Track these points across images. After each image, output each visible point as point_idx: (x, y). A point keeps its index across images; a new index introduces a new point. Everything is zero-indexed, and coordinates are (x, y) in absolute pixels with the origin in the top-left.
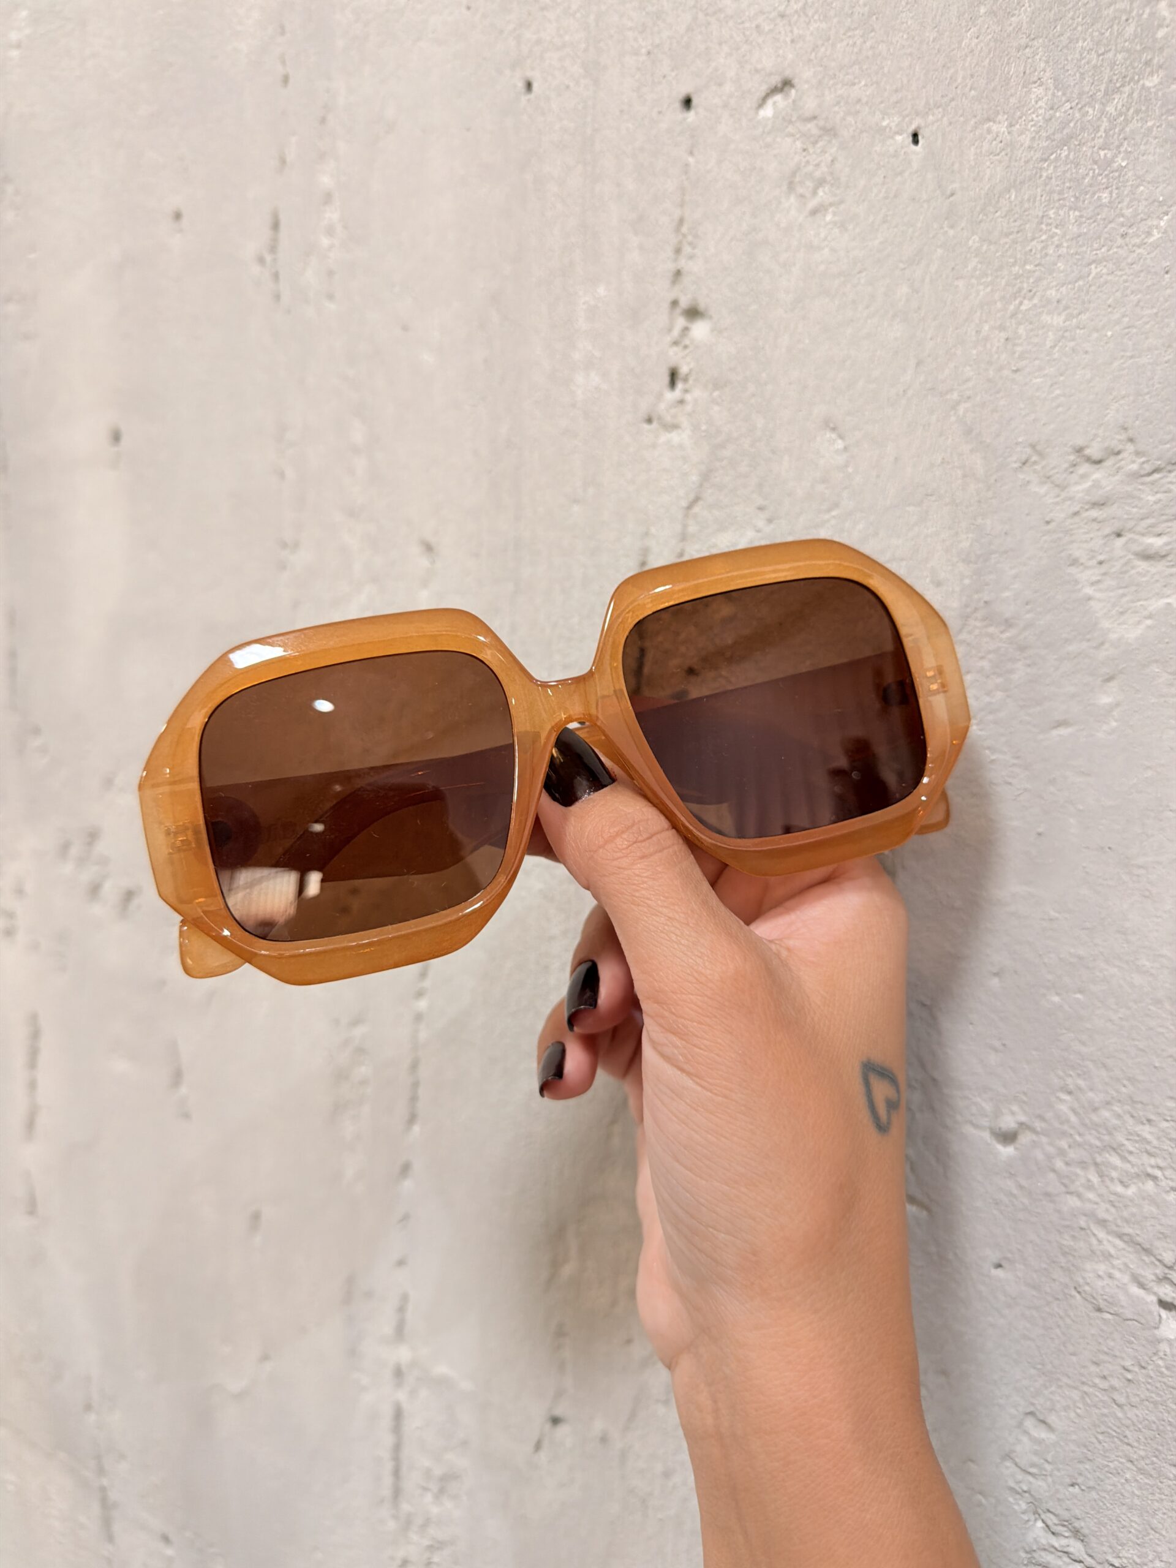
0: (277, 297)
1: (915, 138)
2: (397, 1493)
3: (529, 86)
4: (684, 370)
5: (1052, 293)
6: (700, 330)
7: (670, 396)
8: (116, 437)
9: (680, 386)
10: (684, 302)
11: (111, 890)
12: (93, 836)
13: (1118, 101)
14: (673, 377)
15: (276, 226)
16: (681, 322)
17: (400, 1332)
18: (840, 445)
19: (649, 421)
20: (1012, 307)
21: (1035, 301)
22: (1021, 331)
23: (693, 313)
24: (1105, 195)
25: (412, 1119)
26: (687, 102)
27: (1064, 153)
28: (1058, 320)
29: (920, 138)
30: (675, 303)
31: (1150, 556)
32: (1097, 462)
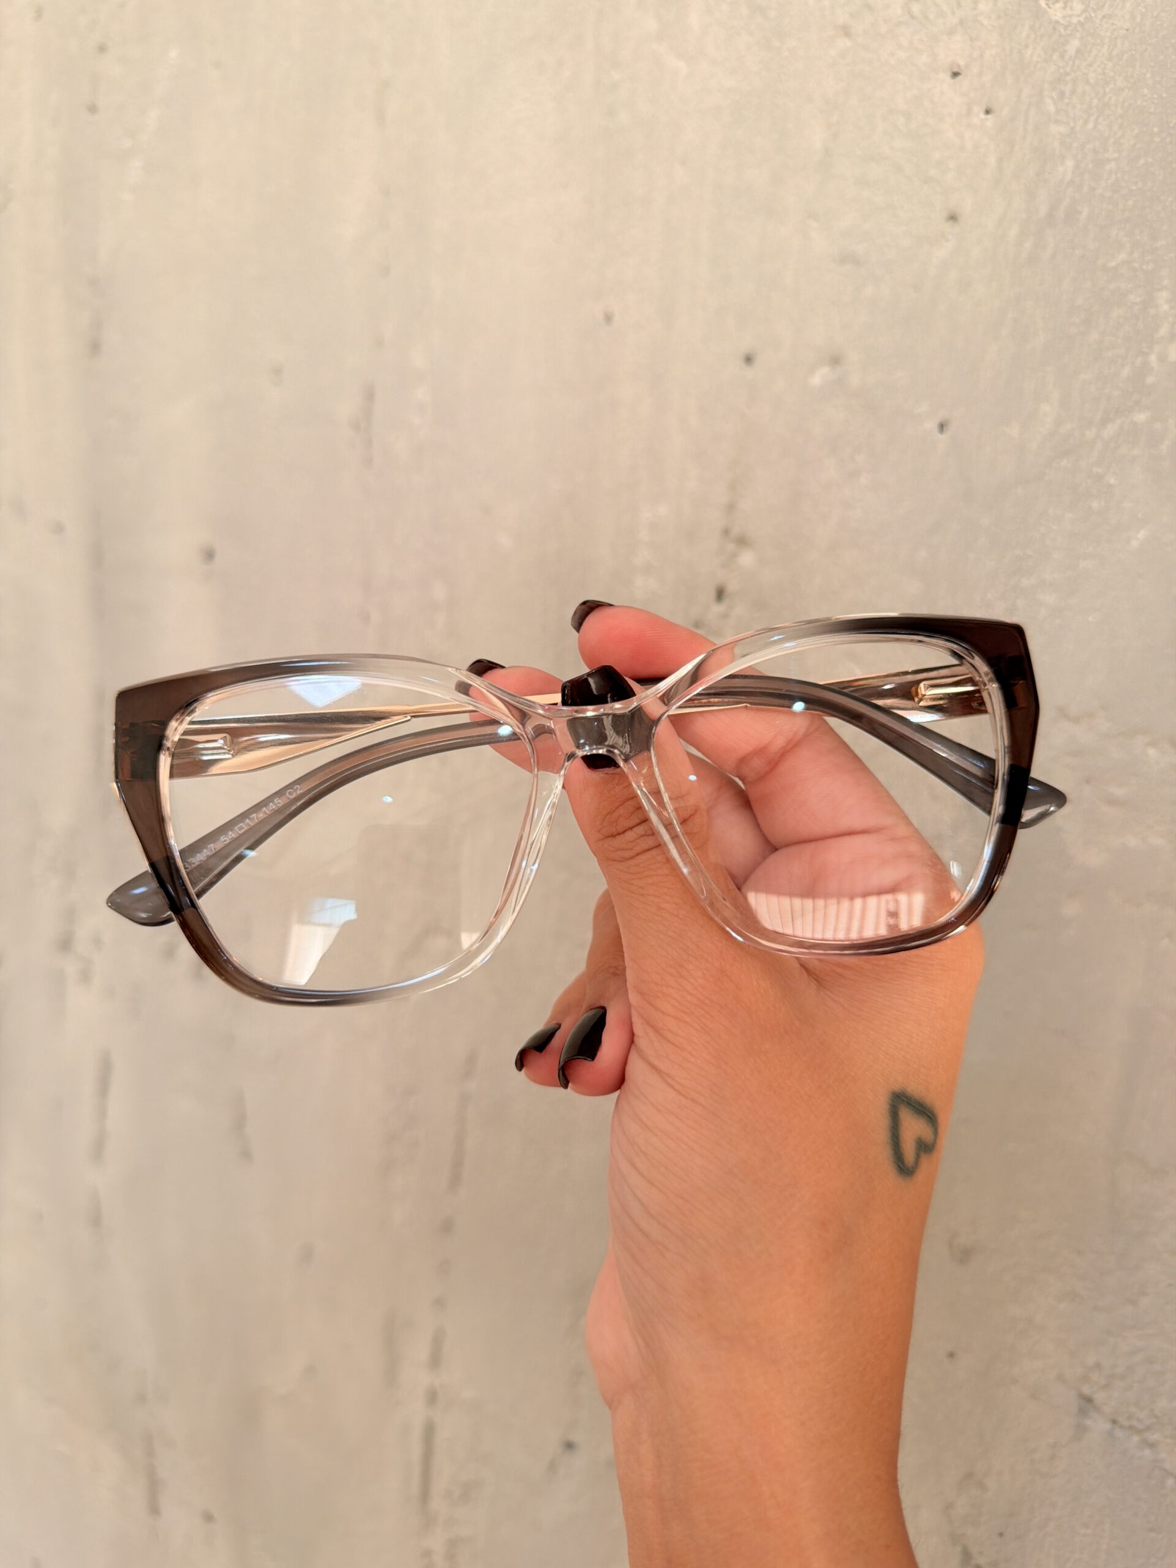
0: (369, 461)
1: (942, 427)
2: (425, 1494)
3: (609, 318)
4: (732, 586)
5: (1047, 576)
6: (747, 559)
7: (717, 609)
8: (209, 555)
9: (726, 601)
10: (734, 532)
13: (1110, 430)
14: (720, 594)
15: (370, 395)
16: (731, 547)
17: (435, 1361)
20: (1013, 582)
21: (1034, 580)
23: (742, 541)
24: (1095, 505)
25: (455, 1180)
26: (749, 359)
27: (1064, 462)
29: (944, 428)
30: (726, 532)
31: (1112, 801)
32: (1076, 720)
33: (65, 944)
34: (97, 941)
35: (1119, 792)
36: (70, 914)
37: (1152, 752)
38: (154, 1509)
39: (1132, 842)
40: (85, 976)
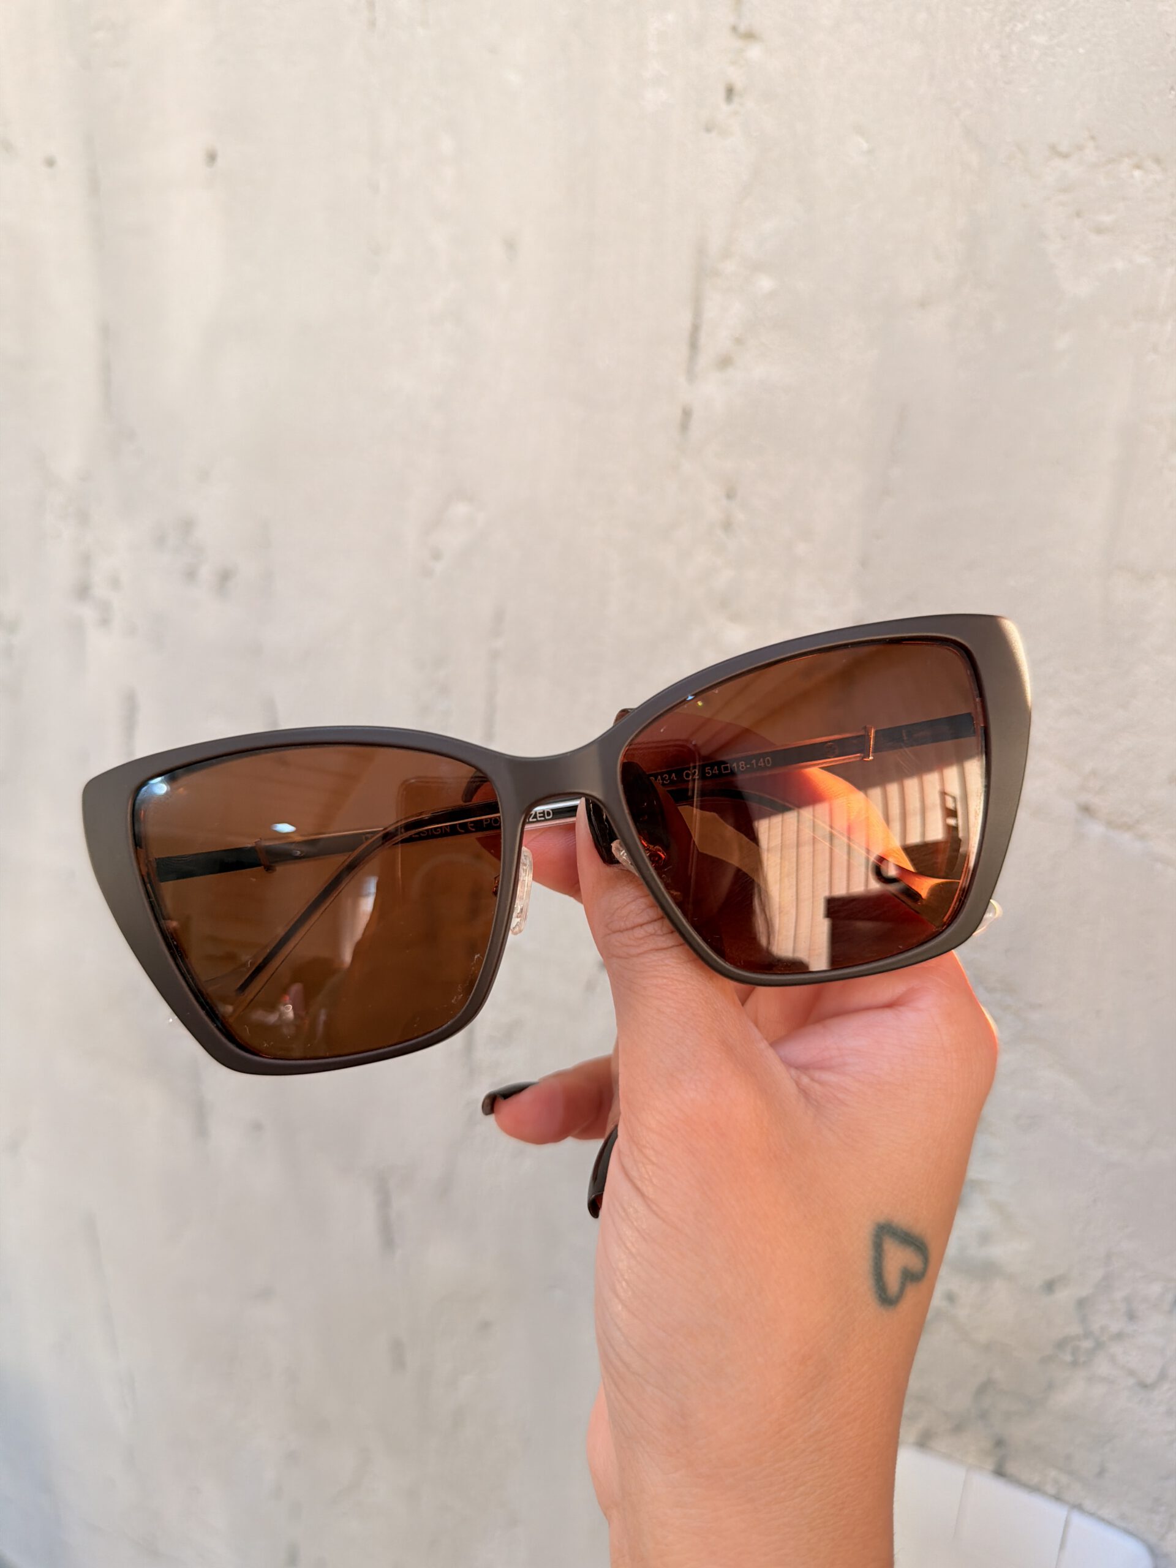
0: (373, 23)
4: (739, 86)
5: (1039, 17)
6: (754, 52)
7: (724, 107)
8: (212, 157)
9: (736, 99)
10: (742, 28)
11: (206, 572)
12: (187, 526)
14: (730, 92)
16: (739, 44)
18: (865, 146)
19: (708, 130)
20: (1007, 29)
21: (1027, 24)
22: (1014, 49)
23: (750, 36)
28: (1041, 39)
30: (734, 29)
31: (1099, 230)
32: (1065, 156)
33: (83, 591)
34: (115, 583)
35: (1106, 219)
36: (86, 560)
37: (1137, 173)
38: (201, 1130)
39: (1120, 265)
40: (104, 621)
